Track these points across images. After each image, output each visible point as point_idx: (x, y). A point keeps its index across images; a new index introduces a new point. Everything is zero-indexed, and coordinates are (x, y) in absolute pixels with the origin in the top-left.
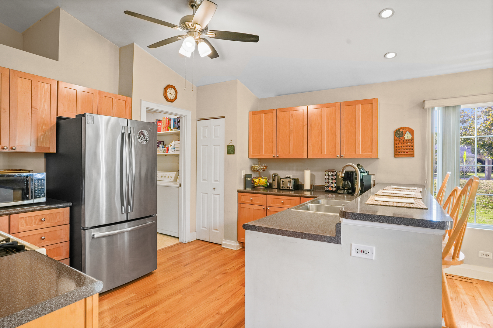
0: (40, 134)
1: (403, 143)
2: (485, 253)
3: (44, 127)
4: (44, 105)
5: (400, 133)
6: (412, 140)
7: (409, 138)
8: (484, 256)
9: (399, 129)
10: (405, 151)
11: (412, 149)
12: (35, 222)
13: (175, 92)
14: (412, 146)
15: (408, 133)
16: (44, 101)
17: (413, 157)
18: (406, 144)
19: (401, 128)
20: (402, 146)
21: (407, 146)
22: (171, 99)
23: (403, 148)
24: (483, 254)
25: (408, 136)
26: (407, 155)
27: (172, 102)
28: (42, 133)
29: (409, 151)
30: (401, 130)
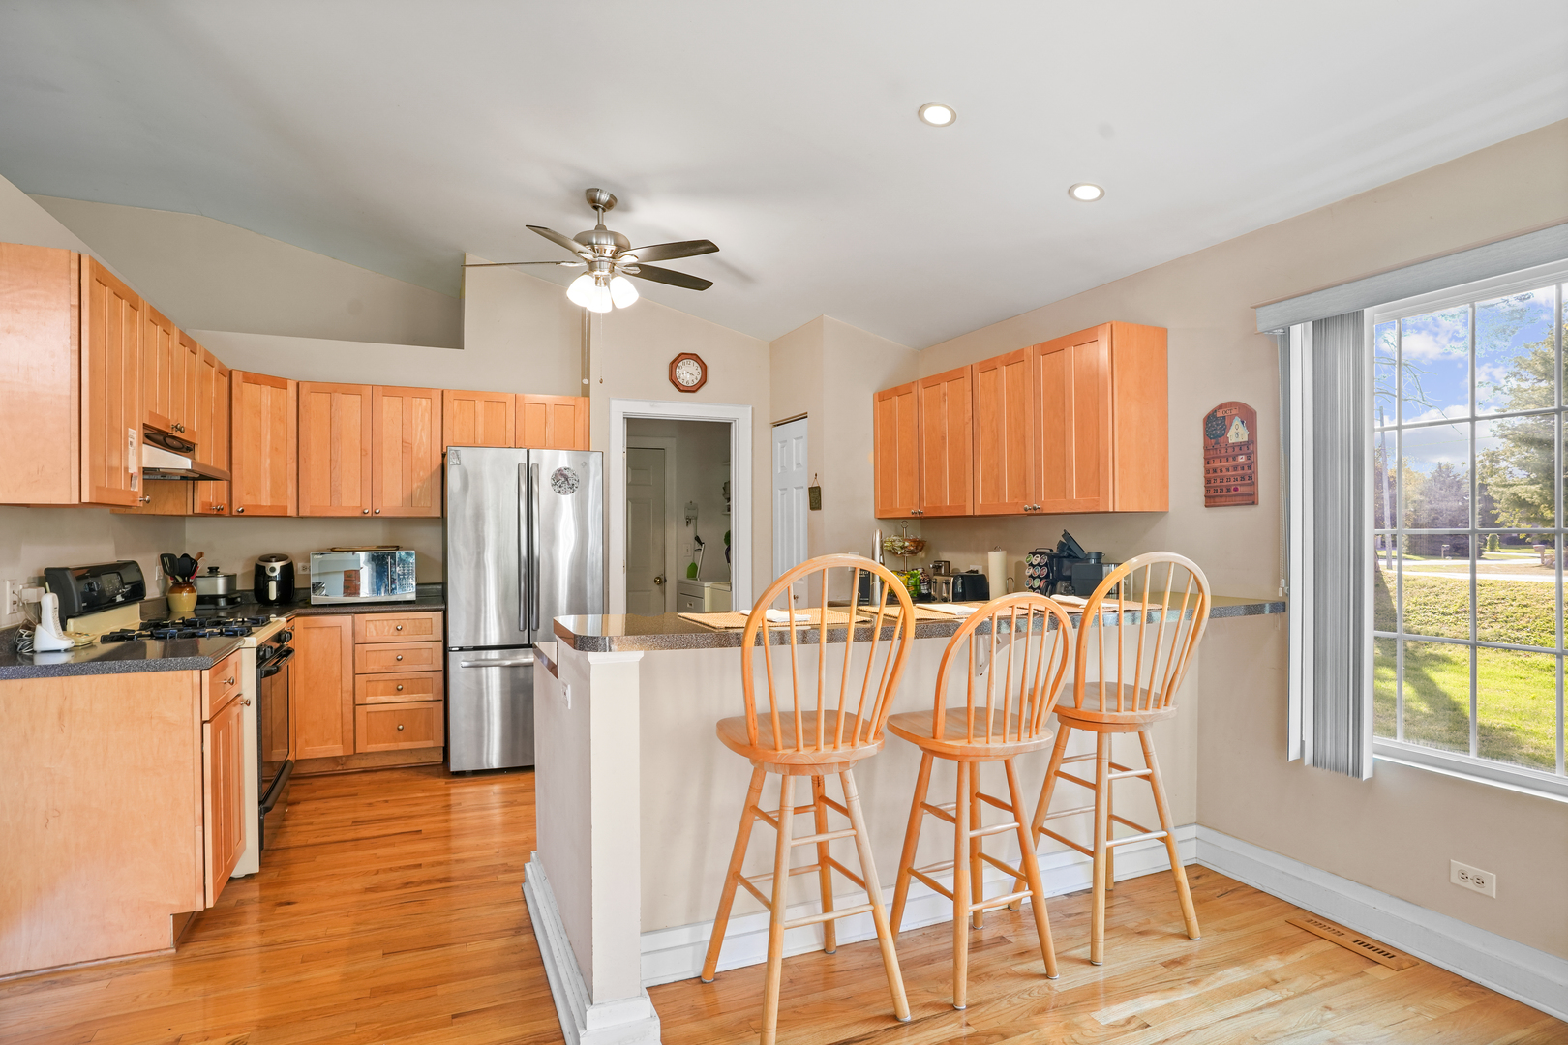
0: (415, 485)
1: (1224, 457)
2: (1473, 870)
3: (421, 474)
4: (421, 436)
5: (1217, 425)
6: (1249, 447)
7: (1241, 440)
8: (1470, 885)
9: (1214, 411)
10: (1231, 485)
11: (1250, 478)
12: (389, 631)
13: (699, 368)
14: (1249, 468)
15: (1237, 421)
16: (422, 429)
17: (1254, 503)
18: (1234, 459)
19: (1220, 407)
20: (1224, 466)
21: (1235, 468)
22: (691, 385)
23: (1225, 473)
24: (1464, 876)
25: (1237, 433)
26: (1238, 498)
27: (694, 391)
28: (419, 484)
29: (1240, 485)
30: (1219, 414)
